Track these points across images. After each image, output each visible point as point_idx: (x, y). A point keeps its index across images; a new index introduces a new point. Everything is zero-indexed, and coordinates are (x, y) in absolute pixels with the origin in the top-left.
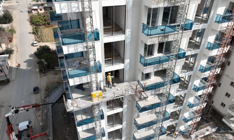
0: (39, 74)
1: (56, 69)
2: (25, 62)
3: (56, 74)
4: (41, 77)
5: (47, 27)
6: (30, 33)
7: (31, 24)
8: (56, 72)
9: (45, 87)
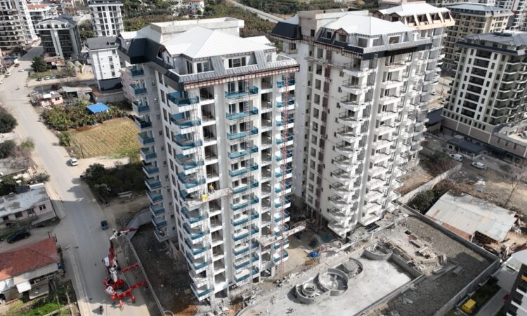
0: (99, 206)
1: (121, 196)
2: (69, 191)
3: (123, 202)
4: (103, 209)
5: (79, 130)
6: (55, 144)
7: (50, 128)
8: (122, 200)
9: (114, 220)
